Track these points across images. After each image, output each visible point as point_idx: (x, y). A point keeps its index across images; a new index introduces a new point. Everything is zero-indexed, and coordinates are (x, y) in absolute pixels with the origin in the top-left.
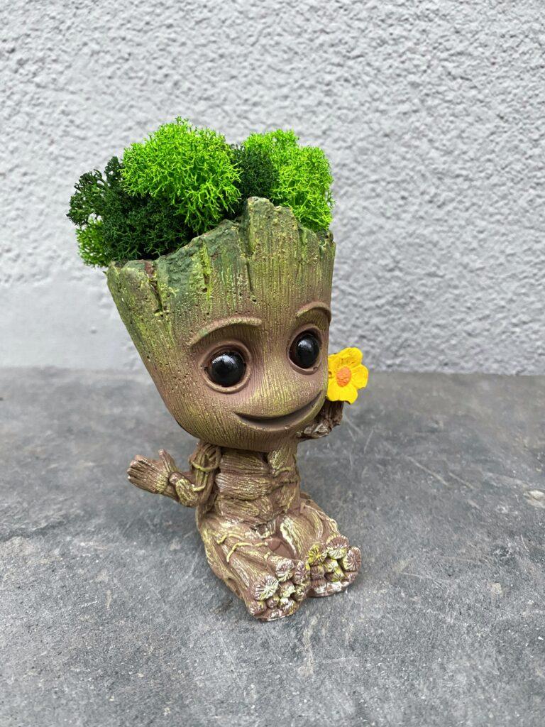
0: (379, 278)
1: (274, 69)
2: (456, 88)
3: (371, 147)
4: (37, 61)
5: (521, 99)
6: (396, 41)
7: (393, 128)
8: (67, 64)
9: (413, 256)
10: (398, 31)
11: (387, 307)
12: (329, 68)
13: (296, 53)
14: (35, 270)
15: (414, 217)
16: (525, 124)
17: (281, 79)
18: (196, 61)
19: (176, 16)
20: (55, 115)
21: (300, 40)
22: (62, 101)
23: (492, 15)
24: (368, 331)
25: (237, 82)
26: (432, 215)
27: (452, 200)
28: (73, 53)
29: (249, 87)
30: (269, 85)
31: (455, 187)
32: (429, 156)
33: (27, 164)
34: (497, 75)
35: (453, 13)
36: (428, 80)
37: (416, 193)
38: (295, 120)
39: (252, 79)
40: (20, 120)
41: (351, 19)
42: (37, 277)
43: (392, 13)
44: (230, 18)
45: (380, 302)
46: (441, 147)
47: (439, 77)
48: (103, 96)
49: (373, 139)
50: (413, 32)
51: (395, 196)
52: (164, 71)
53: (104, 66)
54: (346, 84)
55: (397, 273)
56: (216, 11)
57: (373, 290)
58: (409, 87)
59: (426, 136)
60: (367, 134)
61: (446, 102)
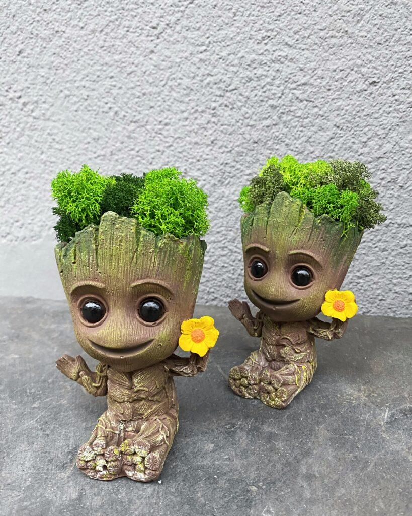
1: (178, 101)
2: (303, 108)
3: (245, 151)
4: (33, 103)
5: (352, 113)
6: (259, 78)
7: (260, 137)
8: (51, 104)
10: (259, 72)
12: (214, 98)
13: (192, 90)
14: (32, 234)
16: (356, 131)
17: (183, 107)
18: (129, 98)
19: (115, 71)
20: (44, 136)
21: (194, 81)
22: (48, 127)
23: (326, 57)
25: (155, 110)
28: (54, 97)
29: (162, 113)
30: (175, 111)
33: (28, 167)
34: (332, 97)
35: (298, 57)
36: (283, 103)
38: (194, 134)
39: (164, 108)
40: (24, 139)
41: (228, 65)
42: (34, 238)
43: (255, 60)
44: (149, 69)
46: (295, 149)
47: (290, 101)
48: (72, 123)
49: (245, 145)
50: (270, 72)
52: (109, 105)
53: (72, 104)
54: (226, 108)
56: (140, 66)
58: (269, 108)
59: (284, 141)
60: (242, 141)
61: (297, 117)
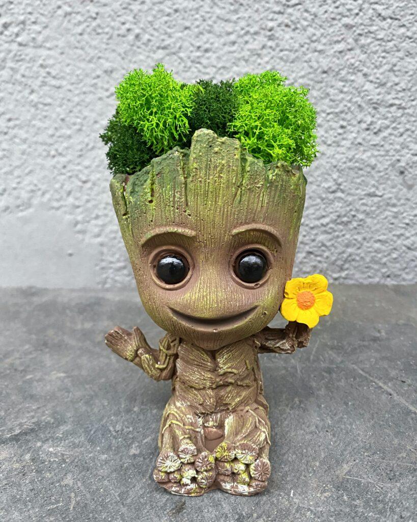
0: (323, 199)
1: (222, 19)
2: (386, 26)
3: (311, 83)
4: (19, 24)
7: (330, 65)
8: (44, 25)
9: (354, 178)
11: (331, 225)
12: (271, 16)
13: (241, 5)
14: (19, 202)
15: (352, 143)
17: (229, 28)
18: (155, 17)
20: (35, 69)
22: (40, 57)
24: (315, 247)
25: (191, 33)
26: (370, 141)
27: (387, 127)
28: (49, 15)
29: (201, 36)
30: (219, 34)
31: (390, 115)
32: (364, 88)
33: (12, 112)
36: (360, 21)
37: (355, 122)
38: (244, 63)
39: (204, 29)
40: (5, 74)
42: (21, 208)
45: (325, 221)
46: (375, 80)
47: (370, 19)
48: (75, 50)
49: (312, 76)
51: (334, 125)
52: (127, 26)
53: (75, 25)
54: (286, 29)
55: (339, 194)
57: (318, 210)
58: (343, 29)
59: (361, 71)
60: (307, 72)
61: (378, 40)
